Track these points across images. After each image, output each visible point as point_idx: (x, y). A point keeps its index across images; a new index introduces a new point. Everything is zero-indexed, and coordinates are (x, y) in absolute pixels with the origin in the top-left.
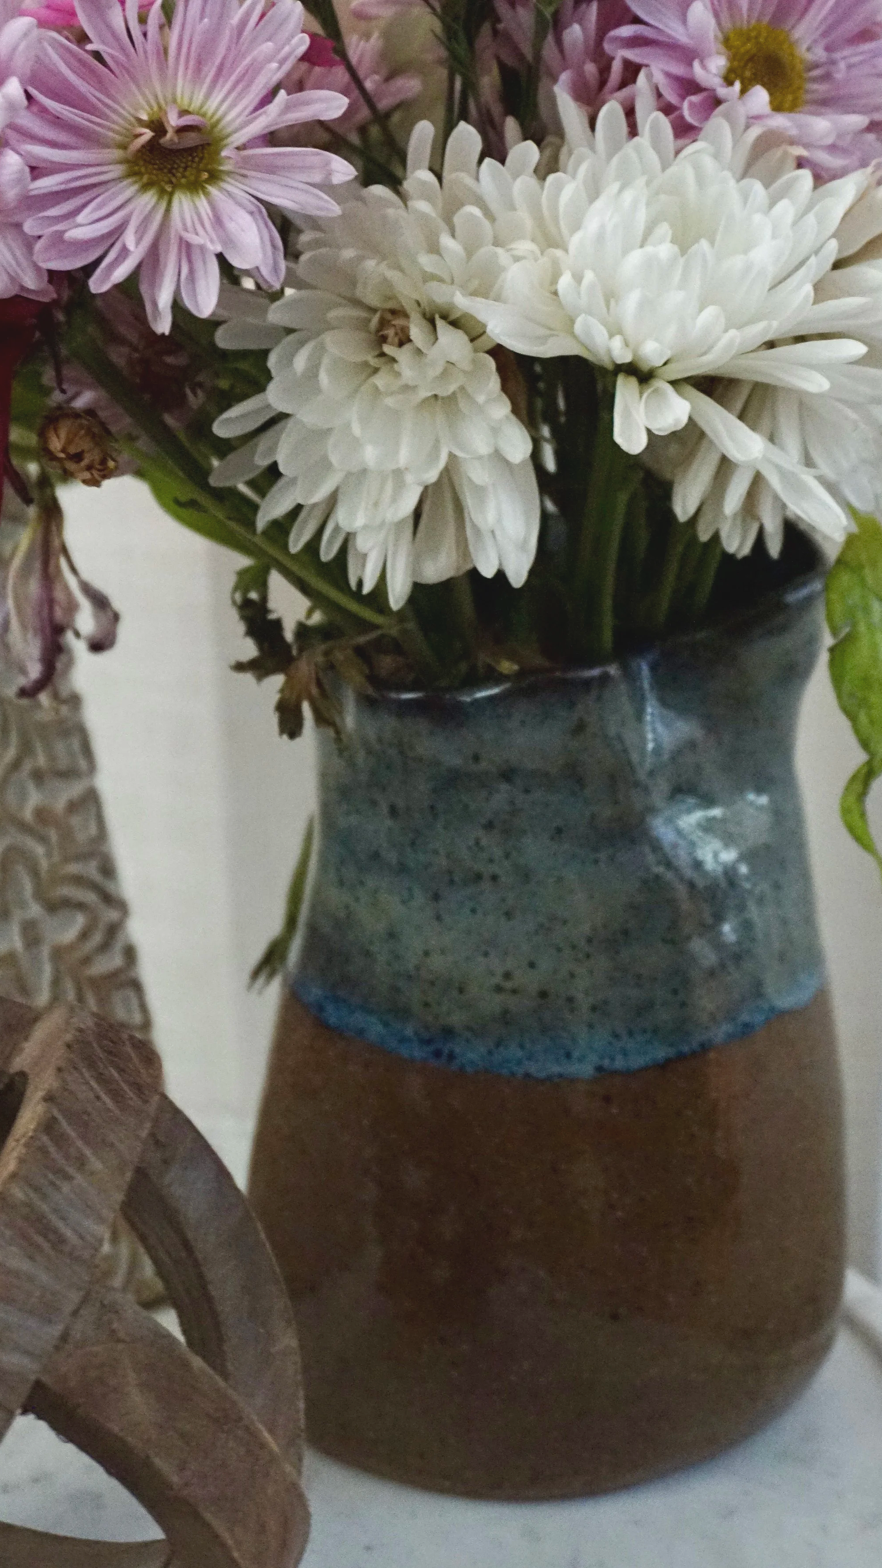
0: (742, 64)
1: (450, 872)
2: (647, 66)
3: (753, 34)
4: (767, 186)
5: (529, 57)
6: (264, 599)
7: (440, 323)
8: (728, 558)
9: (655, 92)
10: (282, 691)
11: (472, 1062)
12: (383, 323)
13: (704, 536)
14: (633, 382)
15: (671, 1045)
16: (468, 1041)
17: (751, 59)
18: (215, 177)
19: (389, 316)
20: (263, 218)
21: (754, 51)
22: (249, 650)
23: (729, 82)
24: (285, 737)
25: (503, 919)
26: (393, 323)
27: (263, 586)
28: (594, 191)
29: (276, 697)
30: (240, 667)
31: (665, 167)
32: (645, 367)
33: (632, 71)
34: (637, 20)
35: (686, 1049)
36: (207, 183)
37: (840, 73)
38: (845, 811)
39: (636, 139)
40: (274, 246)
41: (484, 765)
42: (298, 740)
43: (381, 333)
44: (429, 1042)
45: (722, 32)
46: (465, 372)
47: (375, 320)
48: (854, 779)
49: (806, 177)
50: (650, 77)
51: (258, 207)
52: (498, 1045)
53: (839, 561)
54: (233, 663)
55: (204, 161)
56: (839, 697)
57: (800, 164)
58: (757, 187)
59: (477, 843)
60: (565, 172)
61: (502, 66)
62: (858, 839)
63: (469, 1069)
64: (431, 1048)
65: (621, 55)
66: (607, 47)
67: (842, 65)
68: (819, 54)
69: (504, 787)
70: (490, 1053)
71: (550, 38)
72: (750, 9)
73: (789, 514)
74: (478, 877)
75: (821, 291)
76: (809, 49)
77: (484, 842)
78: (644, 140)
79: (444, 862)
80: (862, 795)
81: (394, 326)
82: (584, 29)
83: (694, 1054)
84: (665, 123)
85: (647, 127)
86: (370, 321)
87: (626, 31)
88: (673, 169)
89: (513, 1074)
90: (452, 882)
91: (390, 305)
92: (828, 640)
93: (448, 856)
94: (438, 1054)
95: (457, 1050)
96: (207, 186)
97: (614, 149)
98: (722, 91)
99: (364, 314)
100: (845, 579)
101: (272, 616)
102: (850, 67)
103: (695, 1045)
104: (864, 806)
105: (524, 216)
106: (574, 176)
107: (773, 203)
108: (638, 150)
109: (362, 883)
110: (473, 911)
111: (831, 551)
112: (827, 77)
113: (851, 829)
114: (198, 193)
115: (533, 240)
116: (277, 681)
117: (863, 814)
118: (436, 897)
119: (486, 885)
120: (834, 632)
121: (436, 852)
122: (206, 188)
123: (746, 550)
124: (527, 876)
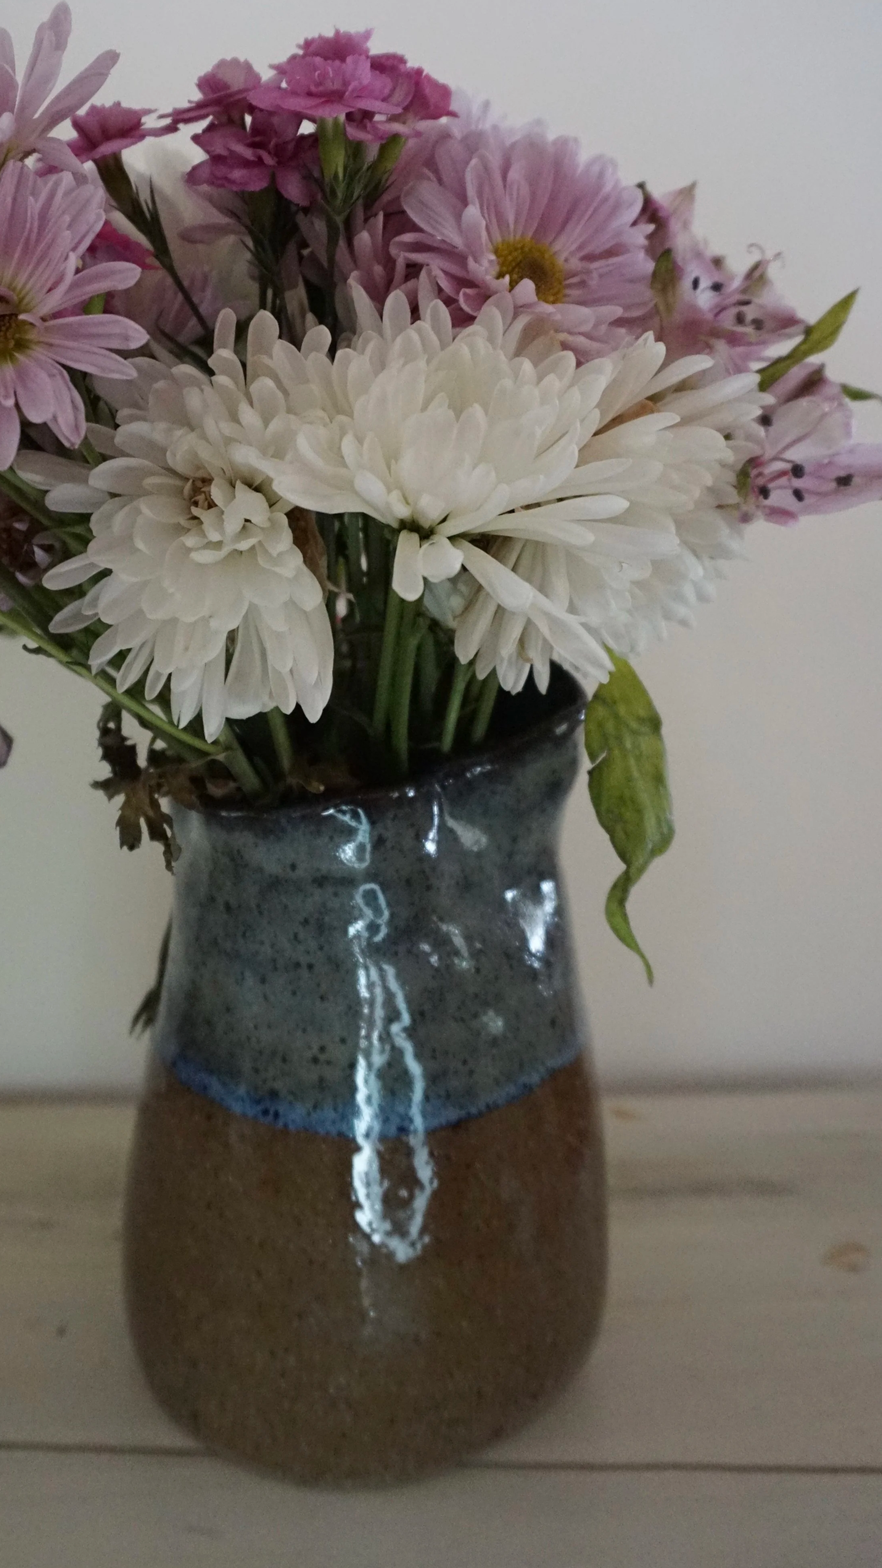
0: (510, 268)
1: (274, 961)
2: (428, 265)
3: (519, 246)
4: (535, 364)
5: (326, 264)
6: (119, 728)
7: (239, 484)
8: (503, 694)
9: (436, 288)
10: (123, 808)
11: (293, 1121)
12: (196, 490)
13: (481, 676)
14: (415, 537)
15: (461, 1107)
16: (291, 1103)
17: (518, 265)
18: (22, 345)
19: (199, 484)
20: (66, 383)
21: (520, 258)
22: (105, 771)
23: (500, 275)
24: (125, 848)
25: (318, 1002)
26: (203, 489)
27: (118, 719)
28: (381, 364)
29: (117, 815)
30: (97, 785)
31: (443, 346)
32: (426, 524)
33: (413, 270)
34: (415, 228)
35: (474, 1110)
36: (14, 351)
37: (594, 282)
38: (609, 915)
39: (418, 322)
40: (75, 407)
41: (300, 872)
42: (136, 851)
43: (193, 500)
44: (258, 1102)
45: (492, 244)
46: (262, 529)
47: (188, 486)
48: (615, 886)
49: (570, 358)
50: (429, 273)
51: (59, 370)
52: (315, 1107)
53: (596, 696)
54: (92, 782)
55: (11, 330)
56: (598, 813)
57: (565, 346)
58: (527, 365)
59: (296, 936)
60: (355, 349)
61: (308, 285)
62: (622, 939)
63: (291, 1127)
64: (259, 1108)
65: (402, 258)
66: (393, 251)
67: (595, 275)
68: (575, 264)
69: (317, 892)
70: (309, 1114)
71: (342, 243)
72: (516, 221)
73: (556, 658)
74: (298, 965)
75: (586, 455)
76: (566, 260)
77: (301, 936)
78: (425, 324)
79: (269, 951)
80: (622, 902)
81: (204, 492)
82: (372, 236)
83: (481, 1114)
84: (444, 312)
85: (429, 311)
86: (183, 488)
87: (408, 237)
88: (452, 348)
89: (328, 1133)
90: (276, 969)
91: (200, 474)
92: (586, 764)
93: (273, 946)
94: (266, 1112)
95: (281, 1111)
96: (17, 355)
97: (399, 330)
98: (495, 284)
99: (178, 483)
100: (601, 711)
101: (129, 743)
102: (601, 276)
103: (481, 1105)
104: (625, 910)
105: (315, 388)
106: (363, 352)
107: (540, 379)
108: (419, 331)
109: (204, 964)
110: (294, 993)
111: (589, 688)
112: (582, 284)
113: (616, 930)
114: (7, 361)
115: (324, 409)
116: (120, 799)
117: (625, 916)
118: (263, 981)
119: (305, 973)
120: (592, 757)
121: (262, 943)
122: (14, 355)
123: (519, 688)
124: (338, 966)
